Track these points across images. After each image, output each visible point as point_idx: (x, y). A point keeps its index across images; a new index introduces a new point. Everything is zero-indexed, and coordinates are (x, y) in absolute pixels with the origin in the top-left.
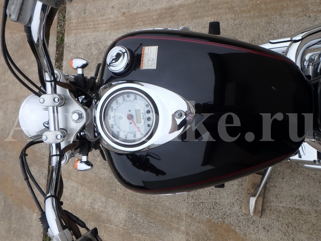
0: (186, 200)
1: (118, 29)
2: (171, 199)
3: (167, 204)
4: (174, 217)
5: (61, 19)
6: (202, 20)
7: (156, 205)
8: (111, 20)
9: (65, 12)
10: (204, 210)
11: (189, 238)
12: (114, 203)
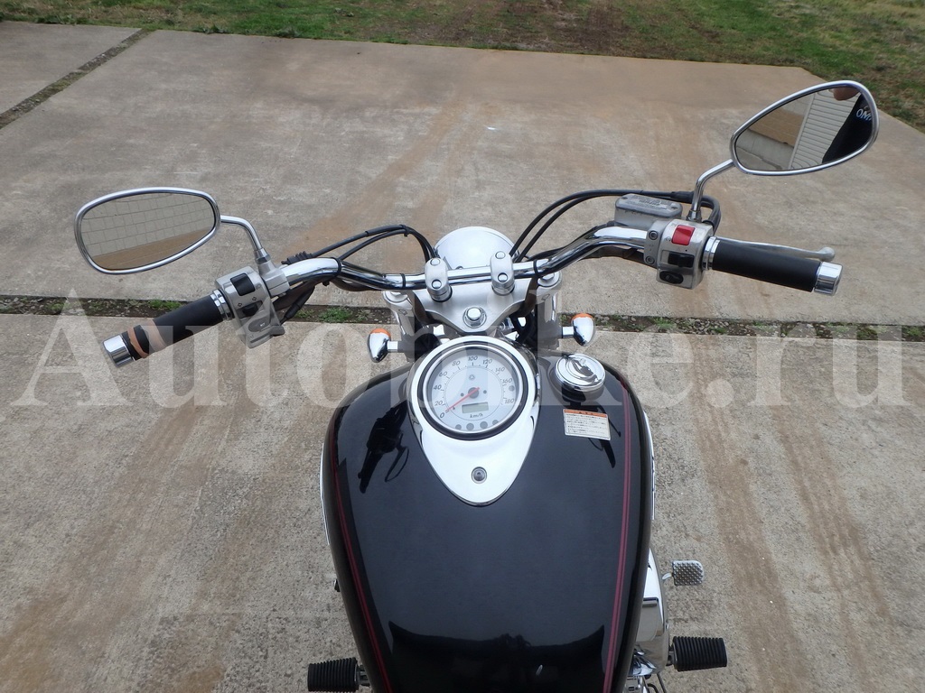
0: (274, 615)
1: (703, 450)
2: (280, 578)
3: (268, 568)
4: (234, 586)
5: (714, 326)
6: (748, 658)
7: (267, 541)
8: (723, 434)
9: (731, 334)
10: (247, 660)
11: (180, 623)
12: (277, 446)
